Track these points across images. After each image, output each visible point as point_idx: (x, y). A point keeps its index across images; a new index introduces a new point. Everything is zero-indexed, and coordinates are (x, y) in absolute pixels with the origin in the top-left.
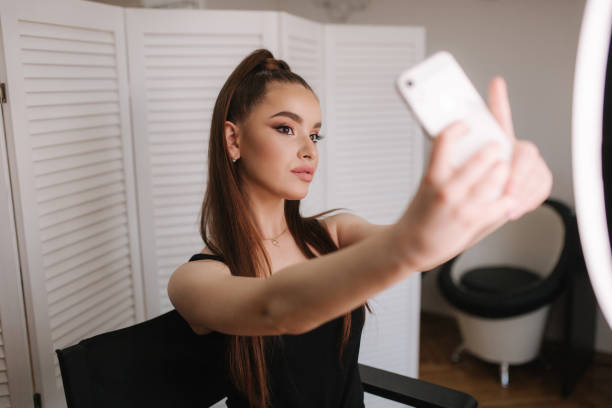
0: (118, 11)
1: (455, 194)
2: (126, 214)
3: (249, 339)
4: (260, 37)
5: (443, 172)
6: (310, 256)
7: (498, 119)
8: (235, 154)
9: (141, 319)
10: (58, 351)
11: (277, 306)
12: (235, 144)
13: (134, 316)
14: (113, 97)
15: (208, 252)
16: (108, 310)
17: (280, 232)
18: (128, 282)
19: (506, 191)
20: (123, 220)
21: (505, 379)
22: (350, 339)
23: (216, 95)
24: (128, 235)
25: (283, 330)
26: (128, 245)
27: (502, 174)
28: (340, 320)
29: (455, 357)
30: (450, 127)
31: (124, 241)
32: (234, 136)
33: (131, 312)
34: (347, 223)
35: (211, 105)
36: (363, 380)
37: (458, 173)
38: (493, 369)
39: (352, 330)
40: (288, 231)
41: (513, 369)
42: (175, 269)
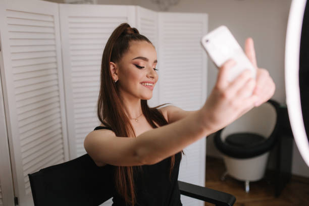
0: (55, 5)
1: (230, 94)
2: (60, 107)
3: (126, 168)
4: (127, 18)
5: (224, 84)
6: (154, 127)
7: (249, 58)
8: (116, 78)
9: (67, 160)
10: (29, 175)
11: (141, 151)
12: (115, 73)
13: (64, 159)
14: (53, 48)
15: (103, 126)
16: (51, 155)
17: (139, 115)
18: (61, 141)
19: (254, 93)
20: (58, 110)
21: (247, 189)
22: (174, 167)
23: (103, 47)
24: (60, 117)
25: (144, 163)
26: (61, 123)
27: (252, 85)
28: (169, 159)
29: (223, 178)
30: (227, 62)
31: (59, 120)
32: (114, 69)
33: (62, 156)
34: (172, 111)
35: (102, 52)
36: (180, 189)
37: (232, 84)
38: (241, 184)
39: (175, 164)
40: (143, 115)
41: (251, 184)
42: (87, 134)
